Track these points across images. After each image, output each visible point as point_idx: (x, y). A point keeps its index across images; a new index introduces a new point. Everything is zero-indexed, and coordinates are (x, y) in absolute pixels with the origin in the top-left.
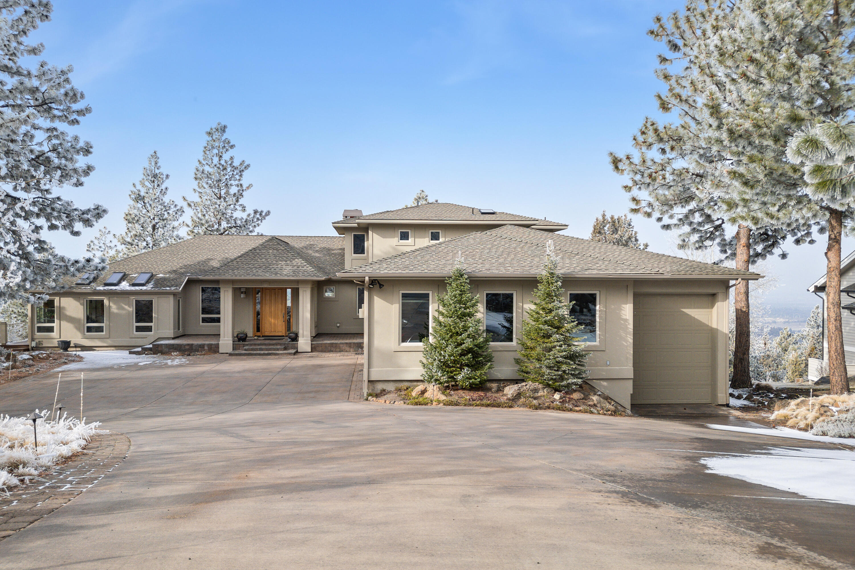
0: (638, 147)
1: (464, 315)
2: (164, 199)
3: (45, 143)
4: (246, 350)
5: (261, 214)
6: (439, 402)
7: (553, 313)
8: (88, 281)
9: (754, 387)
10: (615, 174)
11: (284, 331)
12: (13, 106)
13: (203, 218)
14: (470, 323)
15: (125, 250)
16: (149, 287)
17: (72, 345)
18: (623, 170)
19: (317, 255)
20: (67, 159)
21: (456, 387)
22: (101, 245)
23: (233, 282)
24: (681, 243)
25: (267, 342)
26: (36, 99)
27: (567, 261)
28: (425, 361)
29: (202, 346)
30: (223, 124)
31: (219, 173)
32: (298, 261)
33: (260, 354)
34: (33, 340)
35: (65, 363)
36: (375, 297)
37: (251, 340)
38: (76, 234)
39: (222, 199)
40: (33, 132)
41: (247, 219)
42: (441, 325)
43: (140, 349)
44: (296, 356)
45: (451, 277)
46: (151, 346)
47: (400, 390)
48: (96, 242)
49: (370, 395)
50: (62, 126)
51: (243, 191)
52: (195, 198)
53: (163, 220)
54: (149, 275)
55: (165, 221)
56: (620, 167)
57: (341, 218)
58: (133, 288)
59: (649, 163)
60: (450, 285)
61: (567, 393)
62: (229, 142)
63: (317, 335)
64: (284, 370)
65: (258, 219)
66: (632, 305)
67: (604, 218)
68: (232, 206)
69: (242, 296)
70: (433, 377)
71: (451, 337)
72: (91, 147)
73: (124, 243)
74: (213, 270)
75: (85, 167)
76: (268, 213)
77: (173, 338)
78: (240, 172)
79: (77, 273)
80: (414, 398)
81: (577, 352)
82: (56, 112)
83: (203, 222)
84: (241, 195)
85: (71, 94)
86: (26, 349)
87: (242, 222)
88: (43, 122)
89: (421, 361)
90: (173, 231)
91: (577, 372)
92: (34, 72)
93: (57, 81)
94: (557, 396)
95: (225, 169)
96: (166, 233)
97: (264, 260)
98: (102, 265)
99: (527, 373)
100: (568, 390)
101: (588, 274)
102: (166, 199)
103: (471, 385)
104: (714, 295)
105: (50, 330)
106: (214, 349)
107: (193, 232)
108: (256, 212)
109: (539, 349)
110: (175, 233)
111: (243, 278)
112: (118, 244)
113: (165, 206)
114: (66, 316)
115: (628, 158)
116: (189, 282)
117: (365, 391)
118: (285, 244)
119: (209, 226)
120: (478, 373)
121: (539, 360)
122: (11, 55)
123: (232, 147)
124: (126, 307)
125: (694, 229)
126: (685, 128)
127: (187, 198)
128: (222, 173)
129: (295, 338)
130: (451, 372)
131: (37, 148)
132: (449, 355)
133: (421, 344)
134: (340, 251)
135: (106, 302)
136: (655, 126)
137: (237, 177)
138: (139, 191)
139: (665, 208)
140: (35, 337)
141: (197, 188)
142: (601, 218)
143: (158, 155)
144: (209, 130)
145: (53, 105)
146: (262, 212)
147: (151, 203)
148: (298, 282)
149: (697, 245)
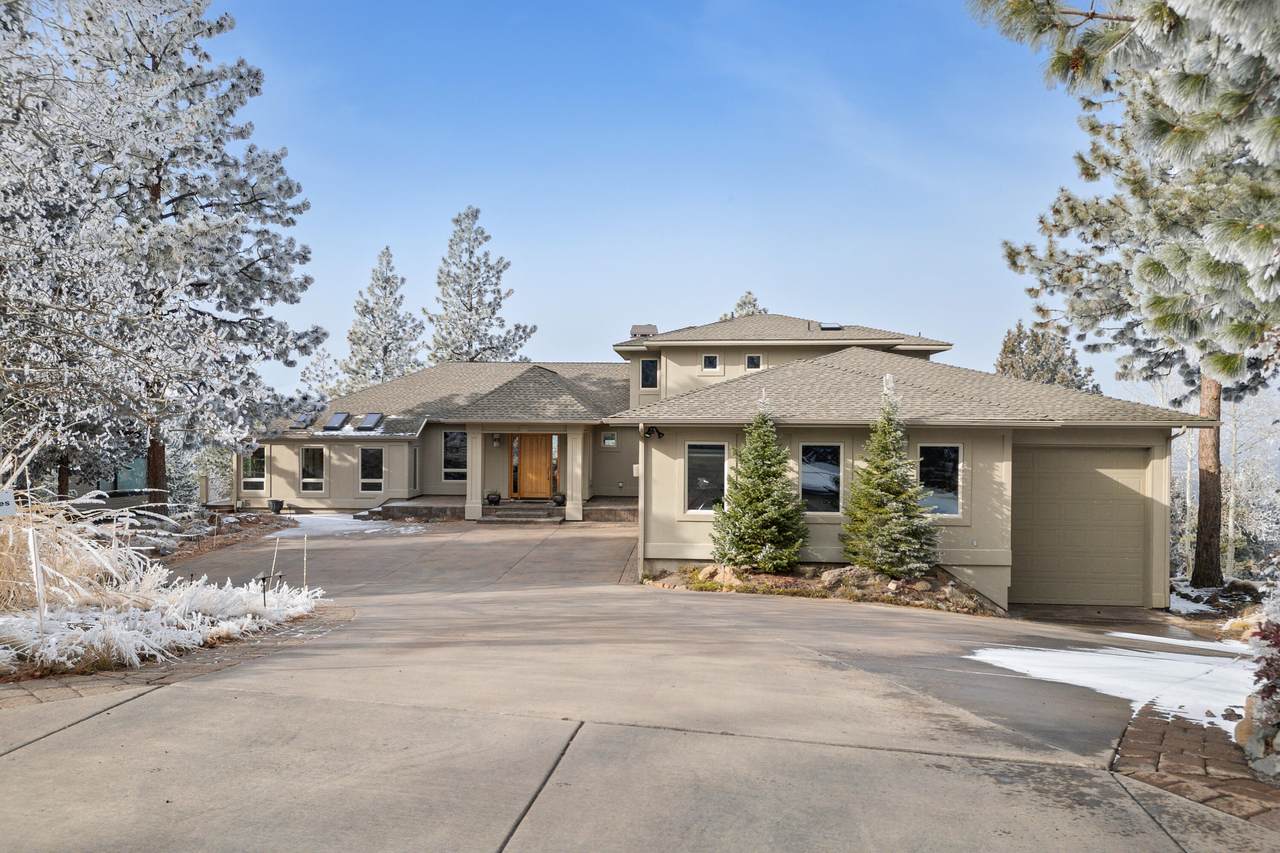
0: (1047, 233)
1: (767, 474)
2: (399, 312)
3: (254, 250)
4: (498, 516)
5: (524, 331)
6: (731, 587)
7: (890, 474)
8: (305, 425)
9: (1226, 585)
10: (1012, 273)
11: (548, 493)
12: (218, 205)
13: (448, 337)
14: (776, 486)
15: (349, 381)
16: (377, 433)
17: (285, 506)
18: (1023, 268)
19: (594, 388)
20: (280, 269)
21: (755, 571)
22: (319, 372)
23: (482, 426)
24: (1120, 371)
25: (525, 506)
26: (244, 195)
27: (919, 401)
28: (717, 535)
29: (443, 510)
30: (475, 207)
31: (470, 276)
32: (566, 398)
33: (516, 522)
34: (238, 499)
35: (278, 529)
36: (653, 450)
37: (504, 503)
38: (291, 364)
39: (474, 311)
40: (240, 236)
41: (506, 338)
42: (736, 488)
43: (366, 513)
44: (562, 526)
45: (751, 424)
46: (380, 509)
47: (685, 572)
48: (312, 369)
49: (646, 577)
50: (273, 228)
51: (501, 299)
52: (438, 310)
53: (398, 340)
54: (378, 416)
55: (400, 341)
56: (1019, 263)
57: (628, 338)
58: (358, 434)
59: (1059, 257)
60: (750, 434)
61: (908, 582)
62: (483, 232)
63: (593, 498)
64: (544, 543)
65: (521, 338)
66: (1010, 463)
67: (1020, 330)
68: (487, 320)
69: (495, 444)
70: (726, 555)
71: (750, 503)
72: (309, 252)
73: (348, 371)
74: (460, 409)
75: (301, 279)
76: (534, 330)
77: (408, 500)
78: (498, 272)
79: (291, 414)
80: (700, 582)
81: (921, 527)
82: (268, 211)
83: (449, 342)
84: (499, 305)
85: (286, 187)
86: (231, 510)
87: (499, 342)
88: (255, 225)
89: (710, 535)
90: (410, 355)
91: (922, 554)
92: (242, 161)
93: (269, 171)
94: (892, 586)
95: (477, 269)
96: (401, 358)
97: (522, 397)
98: (321, 404)
99: (855, 554)
100: (910, 577)
101: (942, 420)
102: (401, 311)
103: (776, 567)
104: (1148, 449)
105: (260, 486)
106: (458, 515)
107: (436, 356)
108: (518, 328)
109: (870, 522)
110: (413, 357)
111: (495, 420)
112: (340, 372)
113: (399, 321)
114: (277, 468)
115: (1028, 250)
116: (429, 425)
117: (641, 572)
118: (551, 374)
119: (457, 348)
120: (786, 552)
121: (870, 536)
122: (216, 141)
123: (487, 238)
124: (349, 458)
125: (1139, 350)
126: (1115, 205)
127: (428, 311)
128: (473, 275)
129: (562, 502)
130: (750, 550)
131: (246, 256)
132: (745, 527)
133: (711, 512)
134: (625, 383)
135: (326, 451)
136: (1071, 202)
137: (494, 280)
138: (367, 301)
139: (1087, 322)
140: (241, 495)
141: (440, 296)
142: (1015, 330)
143: (391, 252)
144: (456, 216)
145: (264, 202)
146: (526, 327)
147: (381, 316)
148: (566, 426)
149: (1144, 374)
